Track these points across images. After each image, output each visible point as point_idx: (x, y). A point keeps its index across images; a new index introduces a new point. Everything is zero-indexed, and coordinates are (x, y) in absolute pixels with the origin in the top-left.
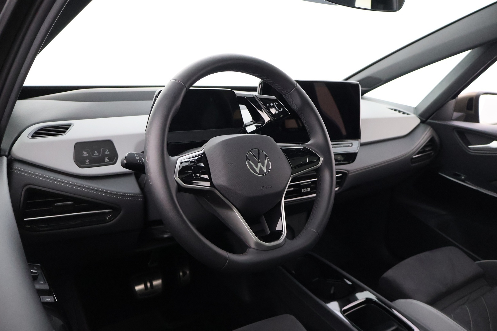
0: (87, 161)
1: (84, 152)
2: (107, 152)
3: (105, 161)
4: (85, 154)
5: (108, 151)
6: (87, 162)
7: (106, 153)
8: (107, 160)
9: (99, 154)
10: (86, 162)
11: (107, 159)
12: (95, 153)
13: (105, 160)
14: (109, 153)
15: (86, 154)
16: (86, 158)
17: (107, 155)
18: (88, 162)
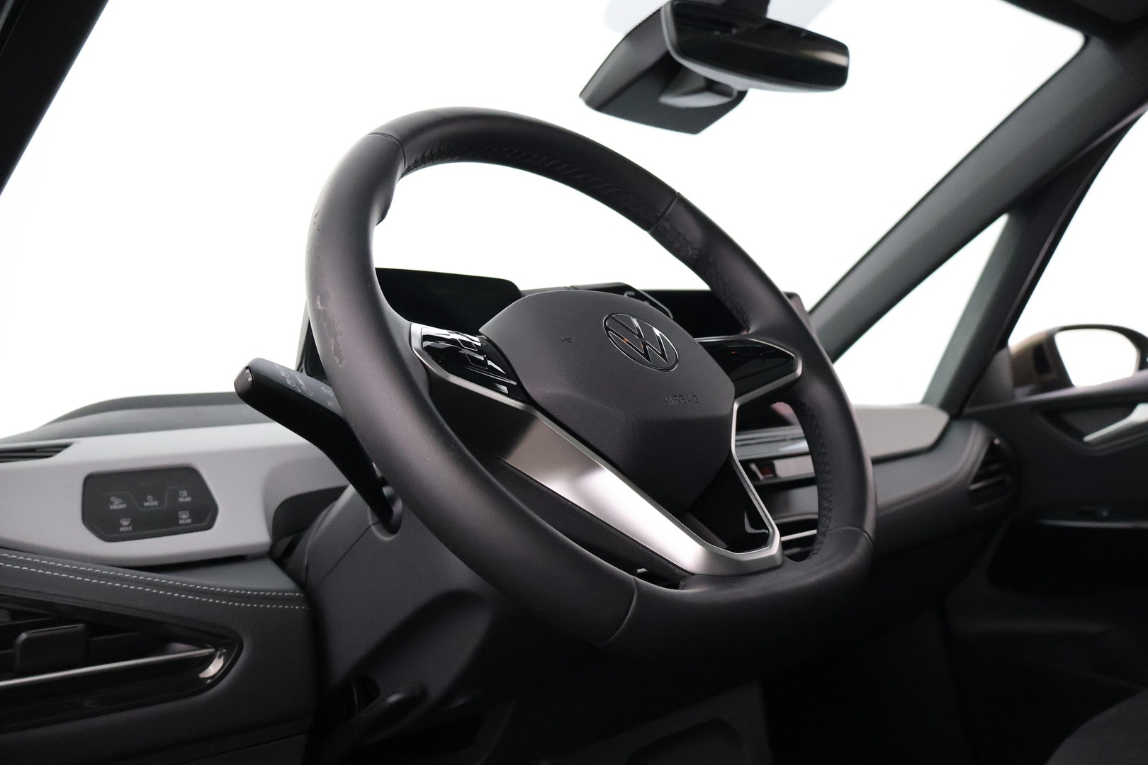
0: (125, 522)
1: (113, 499)
2: (184, 498)
3: (181, 522)
4: (117, 503)
5: (185, 493)
6: (125, 526)
7: (181, 500)
8: (185, 519)
9: (161, 503)
10: (122, 526)
11: (184, 517)
12: (147, 501)
13: (178, 518)
14: (189, 499)
15: (122, 504)
16: (122, 514)
17: (184, 507)
18: (128, 526)
